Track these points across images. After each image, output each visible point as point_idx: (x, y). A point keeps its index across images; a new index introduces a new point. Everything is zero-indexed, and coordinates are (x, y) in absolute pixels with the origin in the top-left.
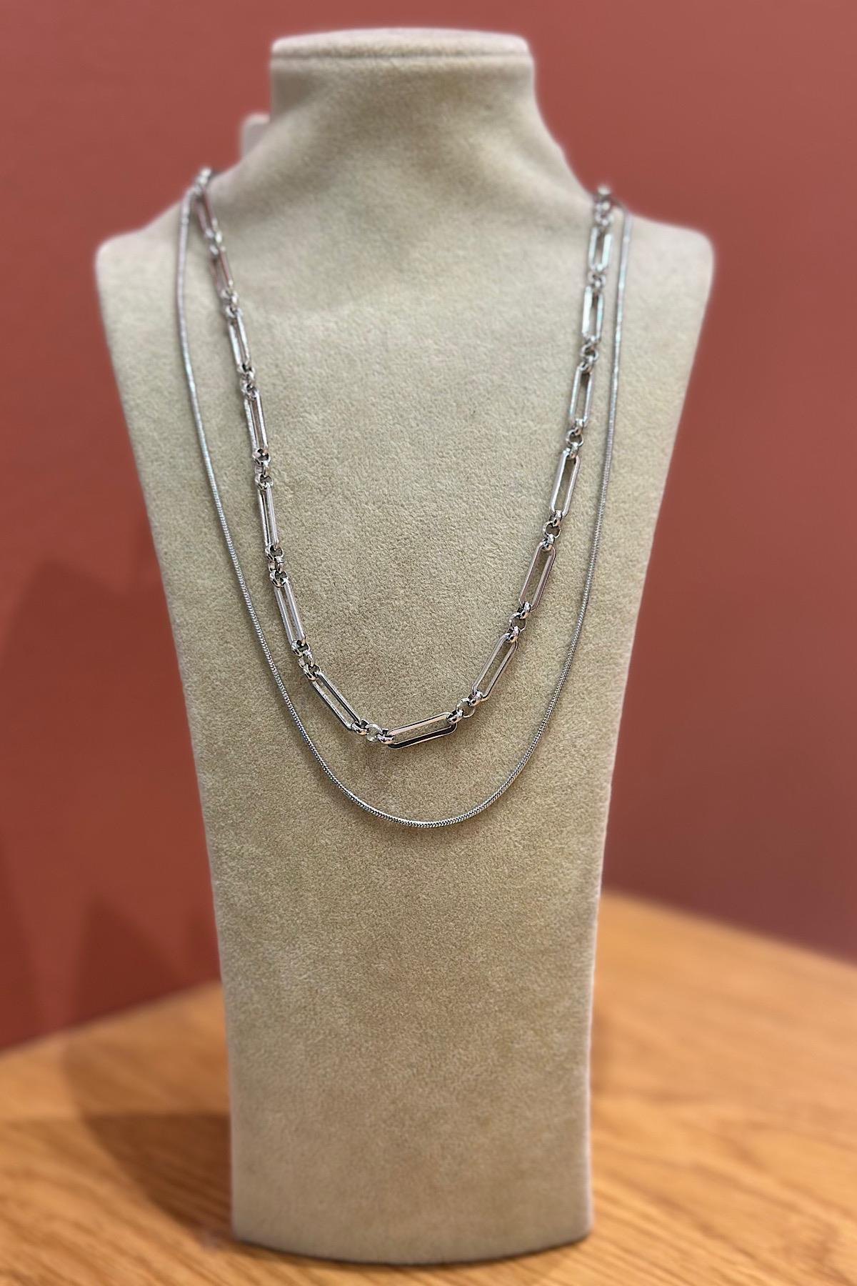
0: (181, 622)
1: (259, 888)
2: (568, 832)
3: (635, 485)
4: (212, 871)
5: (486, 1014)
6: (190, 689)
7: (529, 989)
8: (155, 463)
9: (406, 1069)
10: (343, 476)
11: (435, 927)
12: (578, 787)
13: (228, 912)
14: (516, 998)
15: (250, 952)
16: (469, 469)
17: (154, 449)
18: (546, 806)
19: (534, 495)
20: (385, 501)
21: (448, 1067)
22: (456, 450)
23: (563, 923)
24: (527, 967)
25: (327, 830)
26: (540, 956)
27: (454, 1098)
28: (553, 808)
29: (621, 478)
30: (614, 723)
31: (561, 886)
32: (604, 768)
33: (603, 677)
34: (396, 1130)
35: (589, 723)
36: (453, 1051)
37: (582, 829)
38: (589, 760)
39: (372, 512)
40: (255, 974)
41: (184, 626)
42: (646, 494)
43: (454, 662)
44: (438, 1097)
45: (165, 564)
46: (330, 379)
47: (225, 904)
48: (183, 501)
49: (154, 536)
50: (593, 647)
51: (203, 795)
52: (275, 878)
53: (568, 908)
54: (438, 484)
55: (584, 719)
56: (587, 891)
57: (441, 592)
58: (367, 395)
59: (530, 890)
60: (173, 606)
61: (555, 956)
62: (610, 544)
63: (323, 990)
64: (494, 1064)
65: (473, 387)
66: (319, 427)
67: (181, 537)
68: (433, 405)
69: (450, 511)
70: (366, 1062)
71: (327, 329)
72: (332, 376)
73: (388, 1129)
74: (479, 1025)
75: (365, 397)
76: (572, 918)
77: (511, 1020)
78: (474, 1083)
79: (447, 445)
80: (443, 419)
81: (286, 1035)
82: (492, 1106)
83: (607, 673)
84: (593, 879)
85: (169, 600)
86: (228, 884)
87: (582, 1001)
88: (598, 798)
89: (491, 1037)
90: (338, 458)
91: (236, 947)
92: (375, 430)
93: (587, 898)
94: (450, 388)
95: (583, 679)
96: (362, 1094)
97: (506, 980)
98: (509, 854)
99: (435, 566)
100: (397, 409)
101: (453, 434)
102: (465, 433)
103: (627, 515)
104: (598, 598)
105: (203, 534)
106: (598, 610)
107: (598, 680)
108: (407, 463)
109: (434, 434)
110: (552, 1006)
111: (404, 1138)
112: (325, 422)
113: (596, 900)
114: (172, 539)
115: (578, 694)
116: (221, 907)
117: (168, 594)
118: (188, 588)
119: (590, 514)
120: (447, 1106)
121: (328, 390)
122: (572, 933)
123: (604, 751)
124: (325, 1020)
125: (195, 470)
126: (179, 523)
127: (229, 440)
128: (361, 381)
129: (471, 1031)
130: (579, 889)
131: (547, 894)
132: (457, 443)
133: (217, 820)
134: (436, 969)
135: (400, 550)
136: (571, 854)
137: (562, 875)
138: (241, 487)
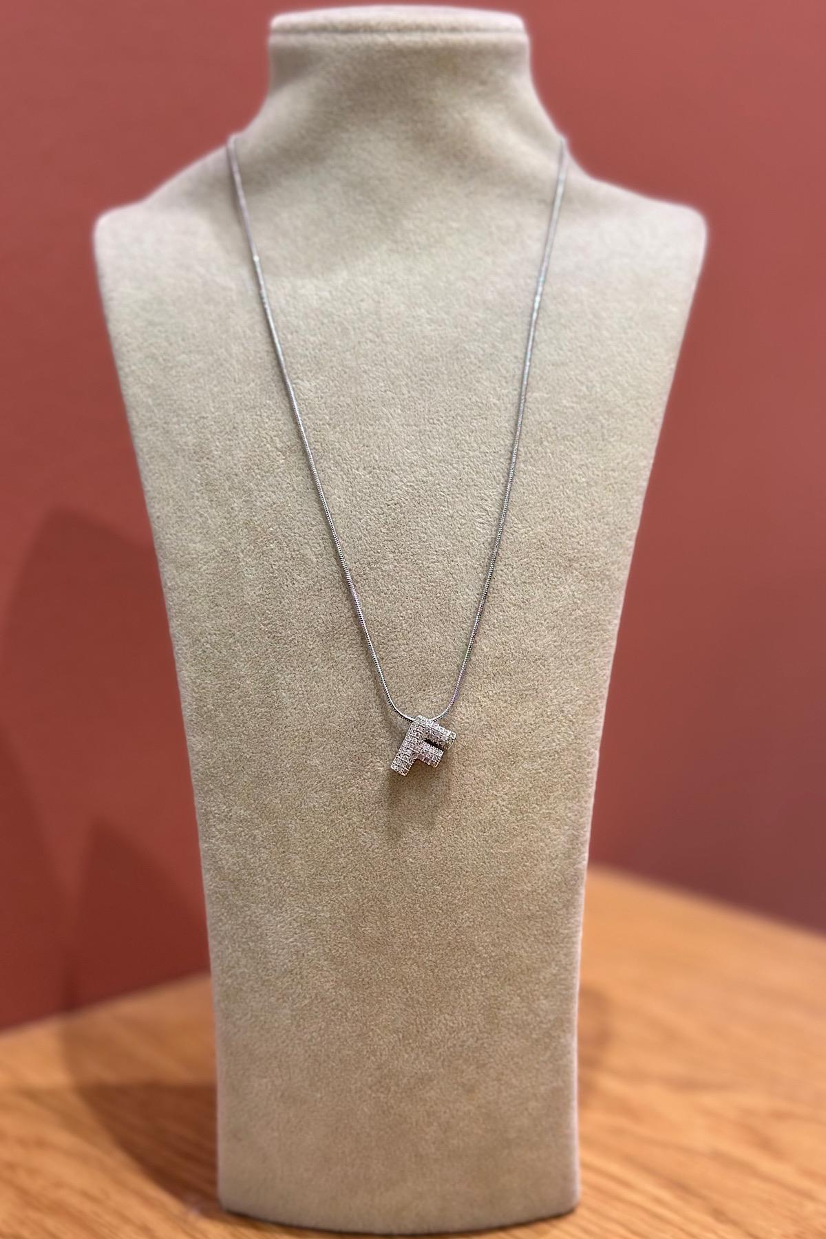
0: (172, 585)
1: (246, 850)
2: (556, 797)
3: (624, 453)
4: (200, 834)
5: (473, 979)
6: (180, 652)
7: (516, 956)
8: (149, 429)
9: (391, 1035)
10: (335, 442)
11: (422, 890)
12: (565, 753)
13: (216, 875)
14: (502, 963)
15: (237, 915)
16: (459, 436)
17: (148, 415)
18: (534, 771)
19: (524, 462)
20: (376, 467)
21: (433, 1032)
22: (447, 417)
23: (550, 889)
24: (514, 932)
25: (316, 792)
26: (527, 921)
27: (439, 1063)
28: (540, 773)
29: (610, 447)
31: (547, 852)
32: (592, 734)
33: (591, 643)
34: (382, 1096)
35: (577, 688)
36: (439, 1016)
37: (570, 794)
38: (576, 725)
39: (363, 477)
40: (242, 938)
41: (175, 589)
42: (635, 463)
43: (442, 625)
44: (423, 1063)
45: (156, 527)
46: (323, 346)
47: (212, 867)
48: (175, 466)
49: (147, 501)
50: (581, 613)
51: (192, 758)
52: (263, 841)
53: (554, 873)
54: (428, 450)
55: (572, 685)
56: (575, 857)
57: (430, 557)
58: (359, 363)
59: (517, 855)
60: (165, 569)
61: (542, 922)
62: (599, 512)
63: (309, 953)
64: (480, 1030)
65: (464, 355)
66: (312, 394)
67: (173, 501)
68: (425, 373)
69: (441, 476)
70: (352, 1027)
71: (321, 298)
72: (324, 343)
73: (373, 1095)
74: (465, 991)
75: (357, 364)
76: (559, 883)
77: (497, 986)
78: (460, 1049)
79: (438, 412)
80: (434, 386)
81: (273, 1000)
82: (478, 1073)
83: (595, 639)
84: (580, 845)
85: (161, 564)
86: (216, 847)
87: (569, 967)
88: (586, 763)
89: (477, 1004)
90: (329, 425)
91: (223, 910)
92: (366, 396)
93: (574, 865)
94: (441, 357)
95: (571, 645)
96: (348, 1058)
97: (492, 945)
98: (496, 818)
99: (424, 531)
100: (389, 377)
101: (443, 401)
102: (456, 400)
103: (616, 483)
104: (586, 564)
105: (195, 498)
106: (586, 576)
107: (586, 645)
108: (398, 429)
109: (425, 401)
110: (539, 972)
111: (389, 1104)
112: (317, 389)
113: (583, 866)
114: (165, 503)
115: (567, 659)
116: (209, 870)
117: (159, 557)
118: (180, 552)
119: (579, 481)
120: (432, 1072)
121: (321, 357)
122: (559, 899)
123: (592, 717)
124: (311, 984)
125: (188, 436)
126: (172, 487)
127: (222, 406)
128: (354, 349)
129: (457, 996)
130: (566, 855)
131: (534, 859)
132: (448, 410)
133: (205, 782)
134: (422, 934)
135: (390, 515)
136: (558, 820)
137: (549, 840)
138: (233, 452)
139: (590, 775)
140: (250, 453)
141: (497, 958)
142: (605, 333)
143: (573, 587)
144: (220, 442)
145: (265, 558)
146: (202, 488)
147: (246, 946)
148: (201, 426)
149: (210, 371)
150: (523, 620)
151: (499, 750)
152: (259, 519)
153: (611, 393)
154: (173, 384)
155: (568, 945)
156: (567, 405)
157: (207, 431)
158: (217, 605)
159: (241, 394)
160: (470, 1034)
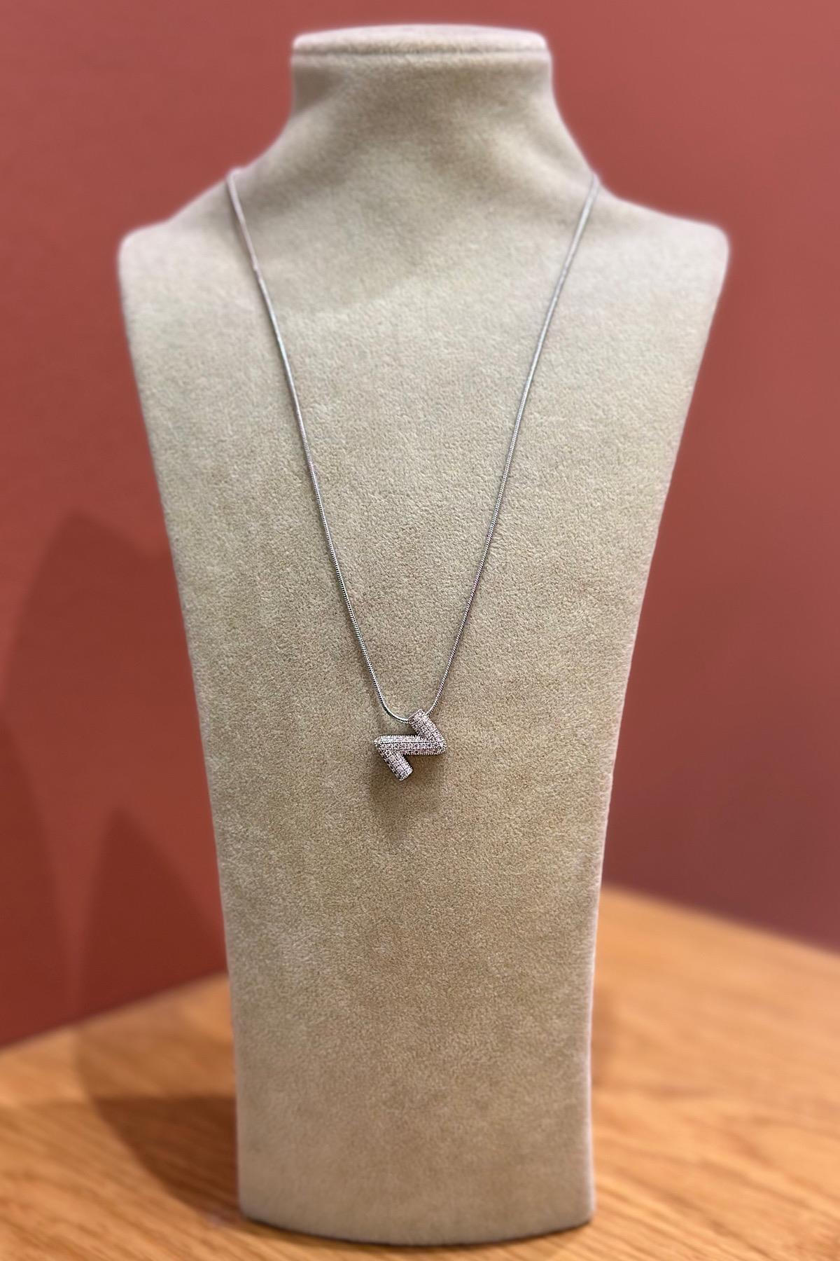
0: (191, 608)
1: (263, 870)
2: (569, 820)
3: (640, 477)
4: (218, 853)
5: (486, 999)
6: (198, 673)
7: (528, 976)
8: (169, 452)
9: (405, 1052)
10: (350, 466)
11: (435, 912)
12: (579, 776)
13: (234, 894)
14: (515, 983)
15: (254, 932)
16: (474, 460)
17: (168, 438)
18: (547, 795)
19: (538, 486)
20: (391, 491)
21: (447, 1050)
22: (463, 441)
23: (563, 911)
24: (526, 953)
25: (330, 814)
26: (539, 943)
27: (453, 1081)
28: (553, 796)
29: (626, 470)
30: (615, 714)
31: (560, 874)
32: (605, 758)
33: (605, 668)
34: (397, 1112)
35: (590, 712)
36: (452, 1035)
37: (583, 817)
38: (590, 749)
39: (378, 501)
40: (259, 955)
41: (193, 611)
42: (651, 486)
44: (437, 1081)
45: (175, 550)
46: (341, 370)
47: (230, 886)
48: (194, 489)
49: (167, 523)
51: (210, 778)
52: (278, 861)
53: (567, 895)
54: (444, 475)
55: (585, 708)
56: (587, 879)
57: (444, 581)
58: (376, 386)
59: (530, 878)
60: (184, 591)
61: (555, 943)
62: (614, 536)
63: (324, 972)
64: (492, 1049)
65: (481, 379)
66: (329, 417)
67: (192, 524)
68: (440, 396)
69: (455, 501)
70: (367, 1044)
71: (339, 321)
72: (342, 367)
73: (388, 1111)
74: (478, 1010)
75: (374, 388)
76: (571, 904)
77: (510, 1006)
78: (473, 1067)
79: (453, 436)
80: (450, 410)
81: (289, 1016)
82: (491, 1090)
83: (608, 663)
84: (593, 867)
85: (180, 586)
86: (232, 866)
87: (582, 988)
88: (598, 787)
89: (490, 1022)
90: (346, 449)
91: (240, 928)
92: (383, 421)
93: (587, 886)
94: (458, 380)
95: (585, 669)
96: (363, 1075)
97: (505, 966)
98: (509, 841)
99: (439, 555)
100: (405, 400)
102: (472, 424)
103: (631, 507)
104: (601, 589)
105: (213, 521)
106: (600, 601)
107: (600, 671)
108: (413, 453)
109: (440, 425)
110: (552, 992)
111: (403, 1120)
112: (334, 412)
113: (597, 888)
114: (184, 526)
115: (580, 684)
116: (226, 889)
117: (179, 581)
118: (198, 575)
119: (594, 505)
120: (446, 1090)
121: (338, 381)
122: (571, 921)
123: (605, 741)
124: (326, 1001)
125: (207, 459)
126: (191, 510)
127: (240, 430)
128: (371, 372)
129: (470, 1015)
130: (579, 877)
131: (547, 882)
132: (463, 434)
133: (223, 803)
134: (436, 954)
135: (405, 539)
136: (571, 842)
137: (562, 862)
138: (251, 476)
139: (603, 799)
140: (267, 477)
141: (509, 978)
142: (622, 355)
143: (587, 612)
144: (238, 466)
145: (281, 582)
146: (219, 511)
147: (262, 964)
148: (220, 449)
149: (228, 393)
150: (536, 644)
151: (511, 772)
152: (276, 543)
153: (627, 417)
154: (192, 407)
155: (581, 966)
156: (584, 428)
157: (225, 455)
158: (234, 628)
159: (258, 417)
160: (483, 1052)
